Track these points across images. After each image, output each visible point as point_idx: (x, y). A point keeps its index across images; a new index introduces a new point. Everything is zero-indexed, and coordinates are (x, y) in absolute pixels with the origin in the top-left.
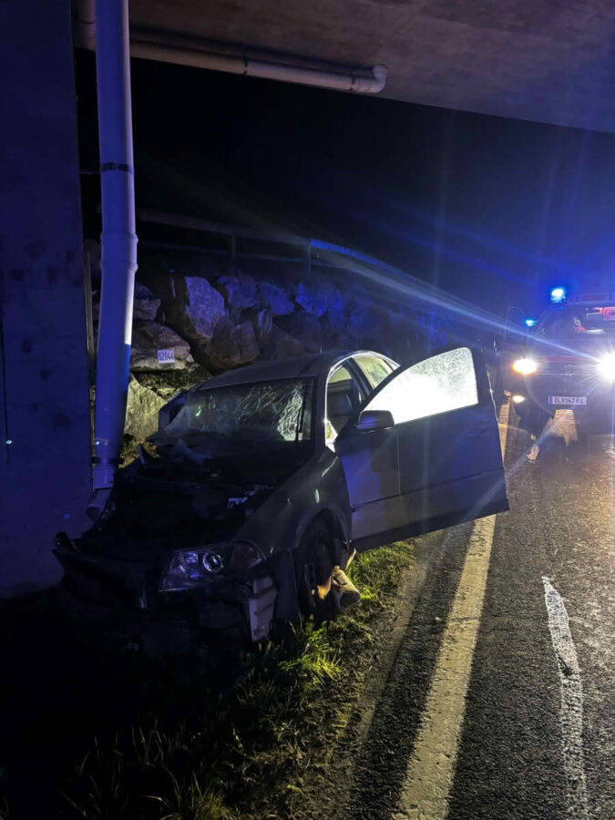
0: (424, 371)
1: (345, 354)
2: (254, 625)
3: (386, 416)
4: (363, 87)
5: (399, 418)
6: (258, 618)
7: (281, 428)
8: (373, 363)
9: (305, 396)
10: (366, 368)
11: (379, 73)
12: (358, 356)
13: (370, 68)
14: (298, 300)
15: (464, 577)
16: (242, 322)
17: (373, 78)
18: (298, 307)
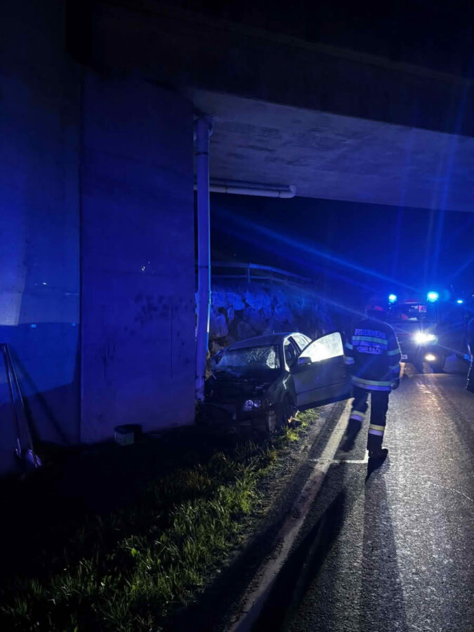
0: (322, 342)
1: (288, 335)
2: (270, 425)
3: (308, 359)
4: (284, 196)
5: (314, 360)
6: (271, 423)
7: (268, 364)
8: (299, 338)
9: (275, 351)
10: (297, 340)
11: (292, 188)
12: (294, 335)
13: (288, 186)
14: (247, 301)
15: (340, 421)
16: (219, 315)
17: (289, 191)
18: (247, 305)
